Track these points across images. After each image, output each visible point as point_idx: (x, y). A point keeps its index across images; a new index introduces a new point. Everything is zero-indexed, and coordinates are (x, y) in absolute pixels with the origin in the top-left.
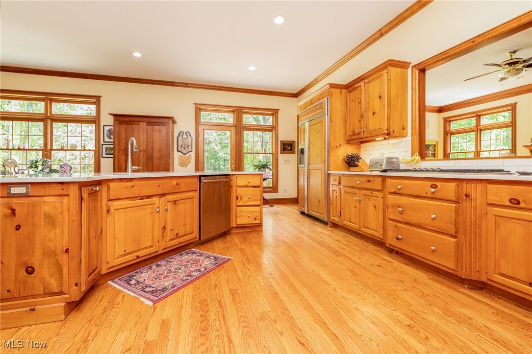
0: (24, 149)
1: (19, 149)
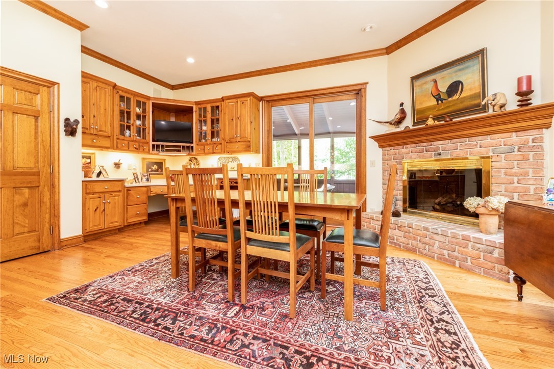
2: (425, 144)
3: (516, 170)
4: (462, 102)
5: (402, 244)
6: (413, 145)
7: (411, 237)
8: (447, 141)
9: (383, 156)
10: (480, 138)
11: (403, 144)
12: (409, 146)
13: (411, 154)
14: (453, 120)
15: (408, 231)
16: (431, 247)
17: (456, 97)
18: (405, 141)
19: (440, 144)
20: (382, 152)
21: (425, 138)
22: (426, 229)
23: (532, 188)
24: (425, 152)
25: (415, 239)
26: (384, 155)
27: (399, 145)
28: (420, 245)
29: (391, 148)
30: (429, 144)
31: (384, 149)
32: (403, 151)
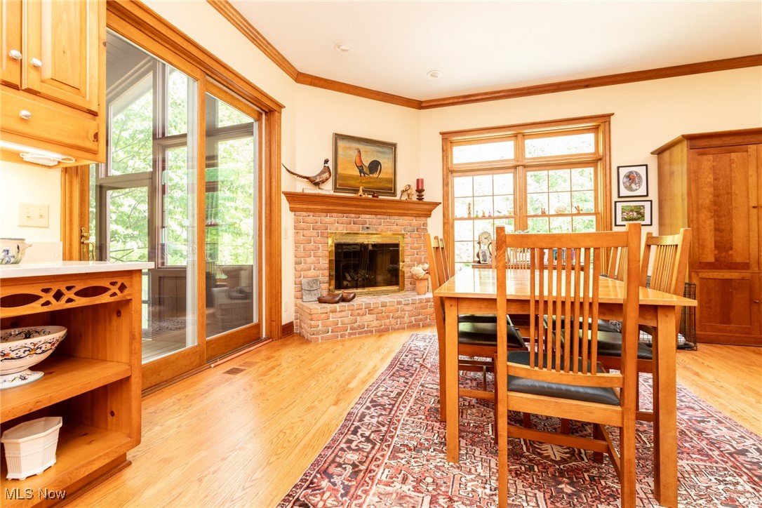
0: (490, 217)
1: (484, 217)
2: (353, 215)
3: (416, 245)
4: (380, 182)
5: (374, 329)
6: (340, 214)
7: (383, 317)
8: (373, 216)
9: (295, 223)
10: (396, 217)
11: (327, 211)
12: (334, 215)
13: (336, 224)
14: (380, 197)
15: (381, 312)
16: (402, 320)
17: (375, 175)
18: (331, 208)
19: (367, 218)
20: (293, 216)
21: (354, 209)
22: (399, 303)
23: (423, 257)
24: (352, 224)
25: (388, 317)
26: (297, 222)
27: (322, 211)
28: (393, 321)
29: (309, 213)
30: (357, 216)
31: (297, 213)
32: (327, 220)
